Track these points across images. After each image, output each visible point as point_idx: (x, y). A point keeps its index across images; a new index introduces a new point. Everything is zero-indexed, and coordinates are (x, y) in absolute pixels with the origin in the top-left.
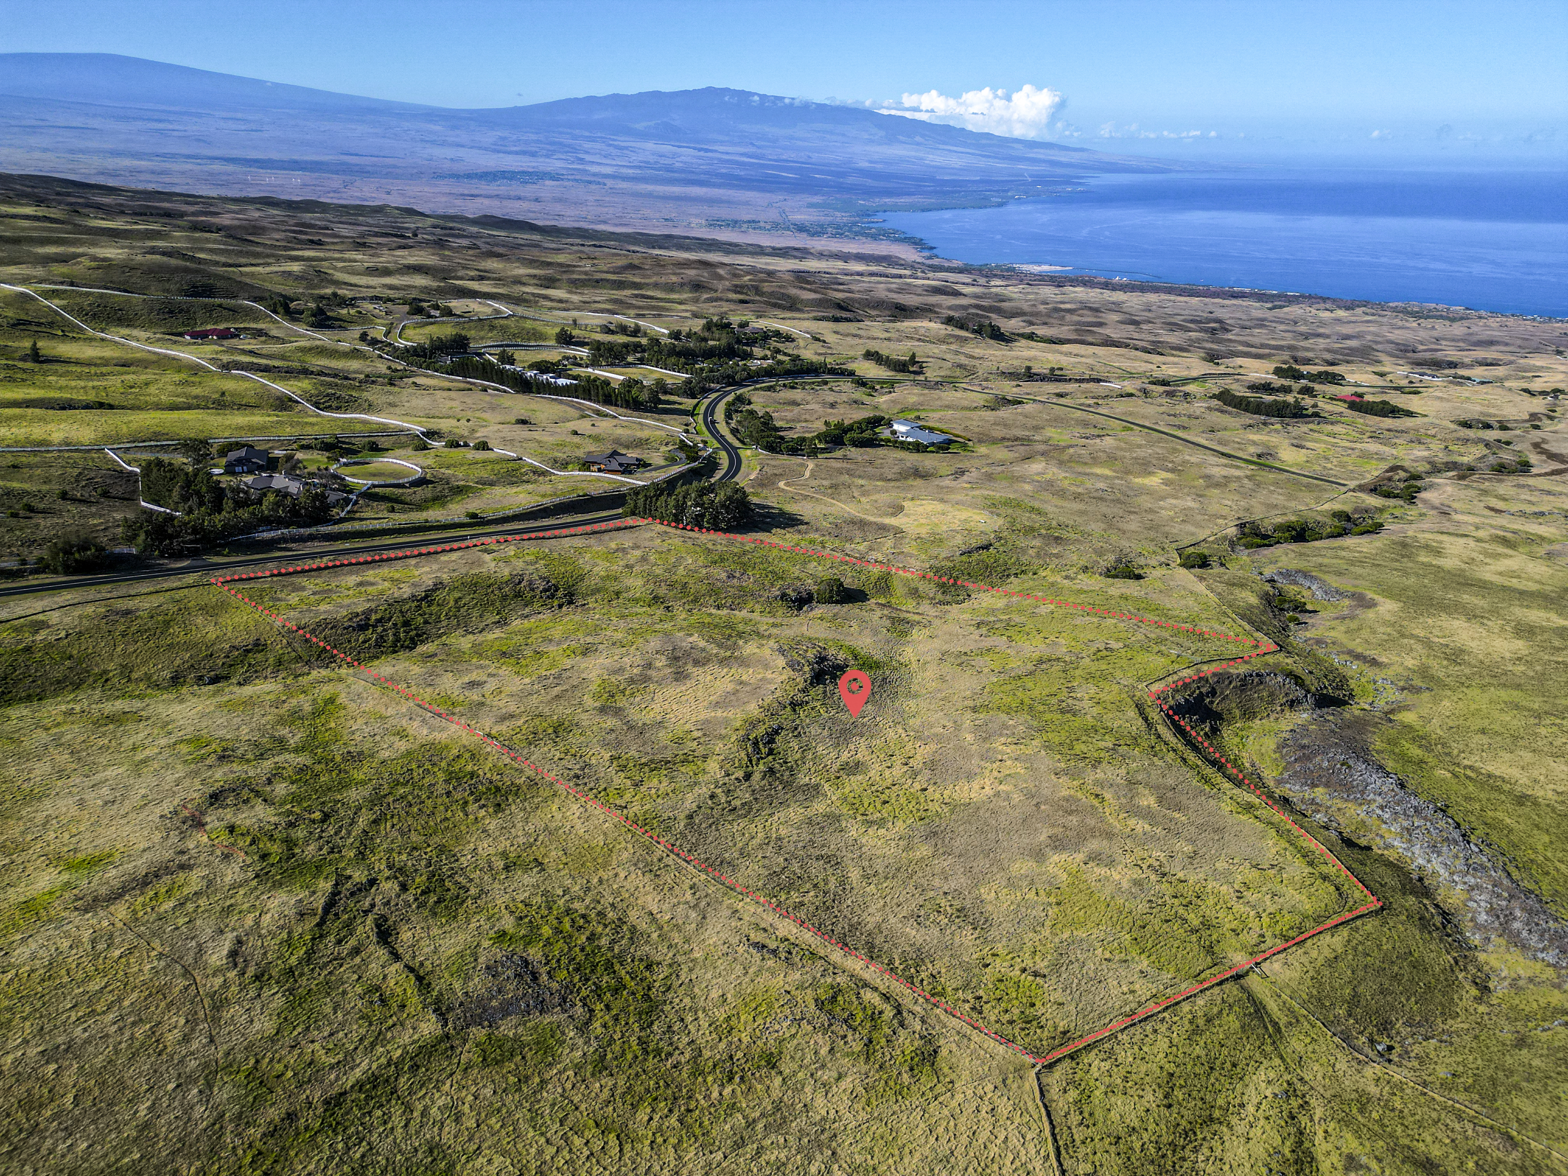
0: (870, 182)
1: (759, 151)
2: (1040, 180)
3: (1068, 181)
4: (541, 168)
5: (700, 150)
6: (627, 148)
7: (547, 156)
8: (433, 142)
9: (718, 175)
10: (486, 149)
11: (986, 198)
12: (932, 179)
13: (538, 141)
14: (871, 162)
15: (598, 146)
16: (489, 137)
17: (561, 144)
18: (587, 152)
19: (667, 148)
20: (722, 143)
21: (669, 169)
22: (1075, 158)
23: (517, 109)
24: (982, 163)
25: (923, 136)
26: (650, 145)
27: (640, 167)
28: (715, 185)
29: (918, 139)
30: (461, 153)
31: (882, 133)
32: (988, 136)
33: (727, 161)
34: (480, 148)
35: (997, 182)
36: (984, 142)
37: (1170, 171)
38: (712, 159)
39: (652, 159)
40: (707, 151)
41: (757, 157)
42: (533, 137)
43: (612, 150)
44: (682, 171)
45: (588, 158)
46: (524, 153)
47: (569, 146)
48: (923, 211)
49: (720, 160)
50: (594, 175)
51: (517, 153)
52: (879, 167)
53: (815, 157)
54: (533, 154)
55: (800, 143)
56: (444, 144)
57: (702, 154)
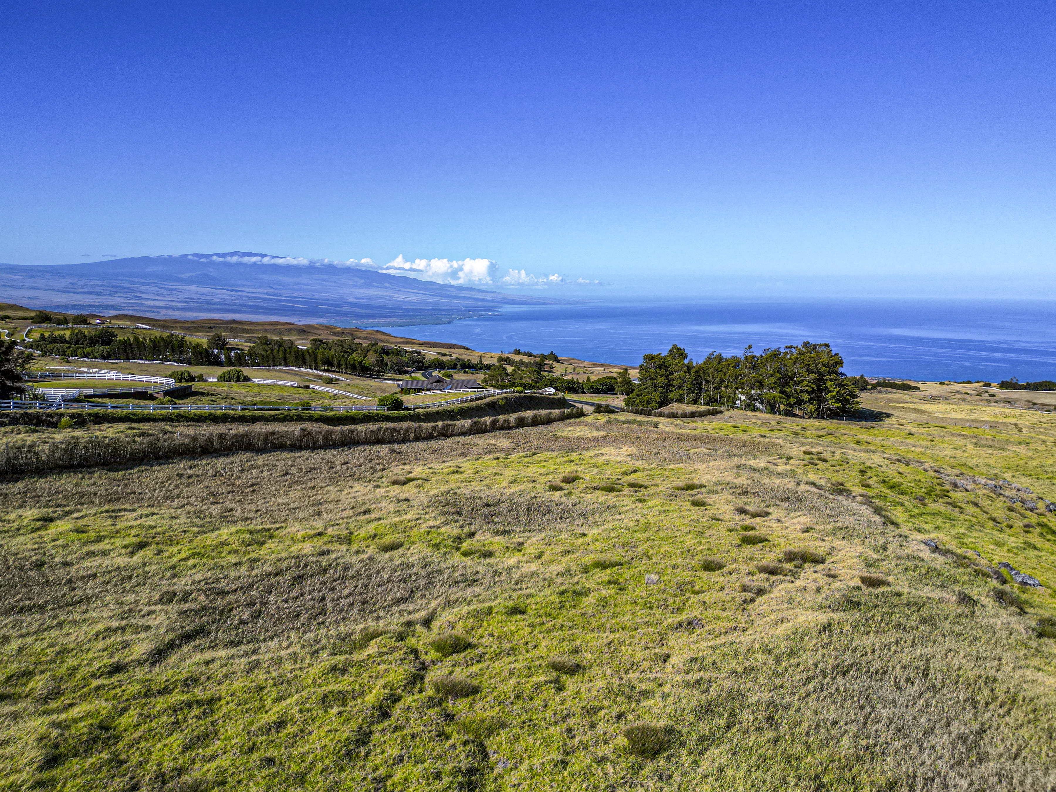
0: (358, 310)
1: (276, 291)
2: (469, 309)
3: (487, 309)
4: (105, 303)
5: (232, 291)
6: (175, 290)
7: (110, 295)
8: (13, 287)
9: (246, 306)
10: (58, 291)
11: (438, 319)
12: (401, 309)
13: (102, 286)
14: (356, 298)
15: (153, 288)
16: (62, 283)
17: (121, 287)
18: (143, 293)
19: (205, 290)
20: (248, 286)
21: (208, 303)
22: (489, 296)
23: (83, 265)
24: (431, 299)
25: (390, 283)
26: (193, 288)
27: (186, 302)
28: (245, 312)
29: (387, 285)
30: (37, 293)
31: (362, 281)
32: (433, 283)
33: (253, 297)
34: (54, 290)
35: (444, 310)
36: (430, 287)
37: (546, 304)
38: (241, 296)
39: (195, 296)
40: (237, 291)
41: (275, 295)
42: (97, 282)
43: (163, 291)
44: (219, 304)
45: (144, 296)
46: (91, 293)
47: (128, 288)
48: (399, 326)
49: (248, 296)
50: (150, 306)
51: (84, 293)
52: (362, 301)
53: (317, 295)
54: (98, 294)
55: (305, 287)
56: (22, 288)
57: (234, 293)
